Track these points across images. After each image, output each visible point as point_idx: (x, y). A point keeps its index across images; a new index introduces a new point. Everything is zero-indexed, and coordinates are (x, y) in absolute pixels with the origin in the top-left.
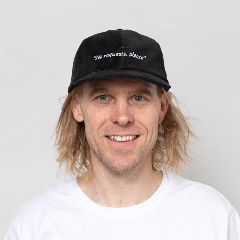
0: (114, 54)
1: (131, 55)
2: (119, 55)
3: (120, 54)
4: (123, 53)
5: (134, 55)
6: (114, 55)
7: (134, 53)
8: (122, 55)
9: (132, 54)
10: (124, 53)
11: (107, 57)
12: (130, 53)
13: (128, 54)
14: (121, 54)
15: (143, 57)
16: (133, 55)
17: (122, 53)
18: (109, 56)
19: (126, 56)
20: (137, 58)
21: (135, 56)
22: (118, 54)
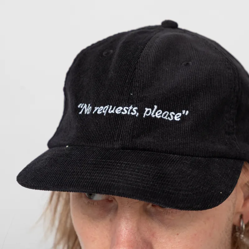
0: (112, 109)
1: (148, 112)
2: (123, 113)
3: (124, 109)
4: (131, 107)
5: (156, 111)
6: (113, 111)
7: (156, 107)
8: (129, 113)
9: (152, 110)
10: (133, 107)
11: (99, 112)
12: (147, 109)
13: (141, 111)
14: (127, 110)
15: (180, 114)
16: (153, 113)
17: (129, 106)
18: (104, 112)
19: (135, 115)
20: (166, 118)
21: (158, 115)
22: (121, 108)
